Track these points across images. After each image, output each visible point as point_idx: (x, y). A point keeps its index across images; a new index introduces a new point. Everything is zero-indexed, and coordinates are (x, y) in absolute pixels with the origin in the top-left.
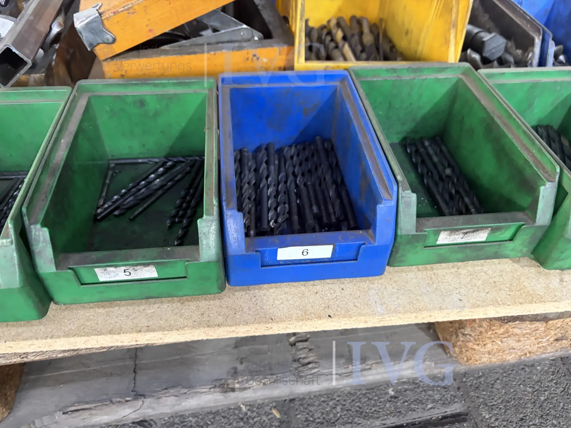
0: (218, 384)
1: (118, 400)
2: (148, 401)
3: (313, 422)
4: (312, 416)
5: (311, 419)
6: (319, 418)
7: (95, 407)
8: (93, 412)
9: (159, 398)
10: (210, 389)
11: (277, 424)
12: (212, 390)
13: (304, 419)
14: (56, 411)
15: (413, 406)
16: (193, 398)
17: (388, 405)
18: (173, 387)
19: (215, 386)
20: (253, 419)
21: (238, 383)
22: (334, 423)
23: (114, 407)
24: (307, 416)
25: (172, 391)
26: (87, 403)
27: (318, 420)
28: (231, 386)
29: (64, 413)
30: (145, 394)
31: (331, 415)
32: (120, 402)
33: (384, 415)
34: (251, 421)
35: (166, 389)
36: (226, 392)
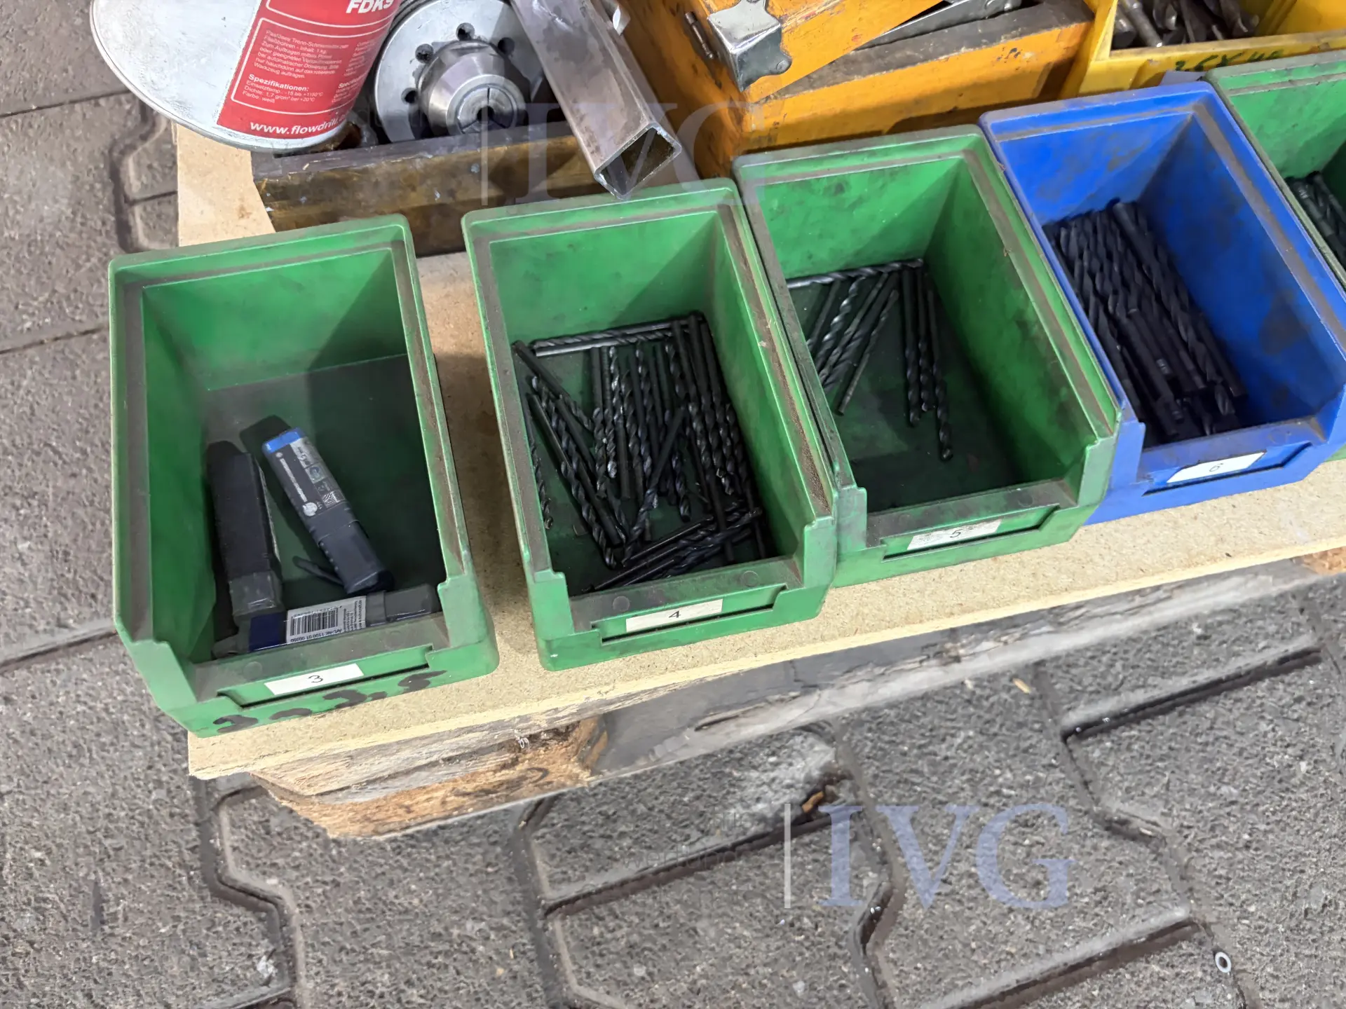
0: (931, 654)
1: (777, 697)
2: (826, 693)
3: (1083, 692)
4: (1080, 683)
5: (1079, 688)
6: (1091, 685)
7: (744, 713)
8: (742, 720)
9: (843, 687)
10: (921, 662)
11: (1027, 702)
12: (925, 664)
13: (1067, 690)
14: (683, 728)
15: (1236, 648)
16: (893, 680)
17: (1196, 652)
18: (859, 667)
19: (929, 657)
20: (987, 698)
21: (963, 646)
22: (1116, 689)
23: (773, 709)
24: (1071, 683)
25: (859, 673)
26: (729, 708)
27: (1091, 689)
28: (953, 654)
29: (698, 729)
30: (818, 682)
31: (1110, 679)
32: (782, 700)
33: (1193, 668)
34: (985, 704)
35: (848, 672)
36: (945, 664)
